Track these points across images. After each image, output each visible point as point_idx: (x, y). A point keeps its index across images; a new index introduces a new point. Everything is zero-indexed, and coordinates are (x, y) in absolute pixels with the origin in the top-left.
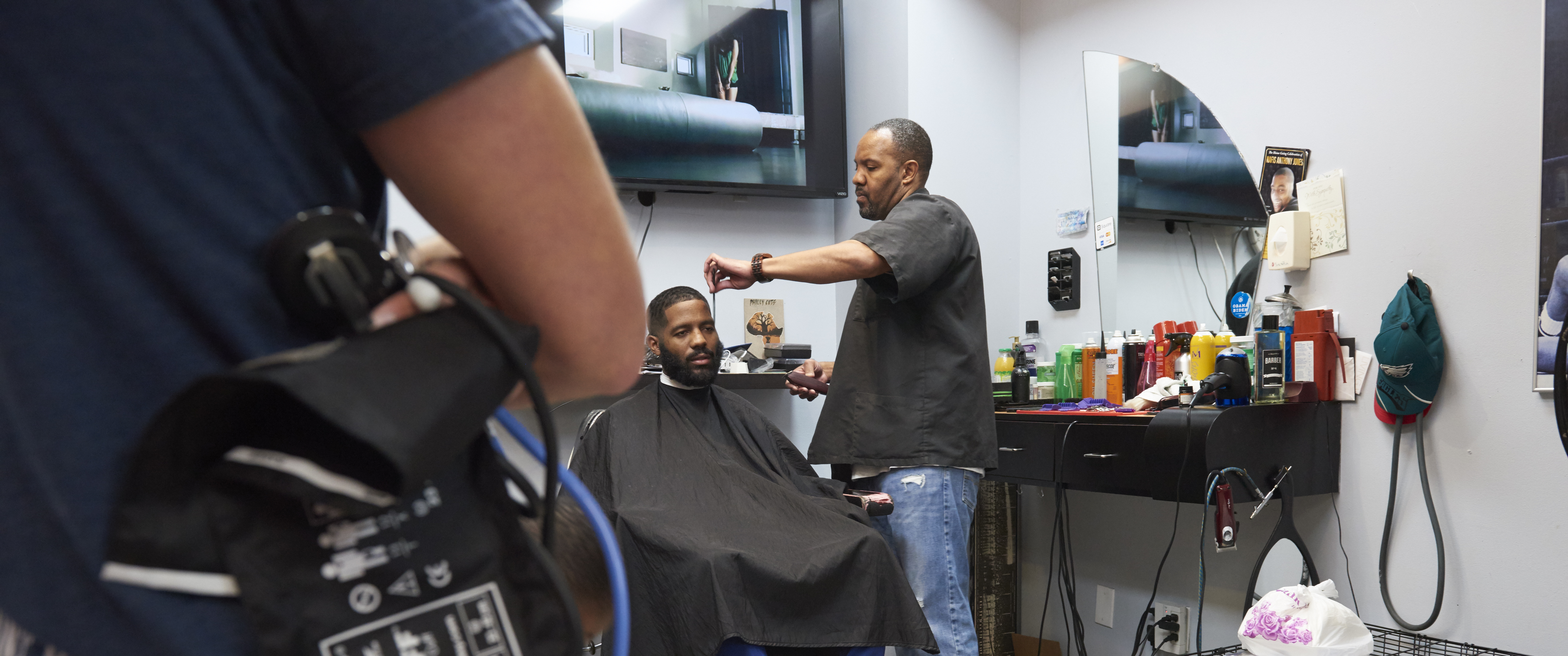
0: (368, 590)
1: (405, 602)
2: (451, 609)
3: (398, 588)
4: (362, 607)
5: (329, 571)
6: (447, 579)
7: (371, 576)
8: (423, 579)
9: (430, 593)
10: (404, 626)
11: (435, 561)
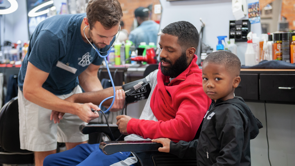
0: (142, 96)
1: (139, 95)
2: (135, 94)
3: (139, 96)
4: (143, 95)
5: (145, 97)
6: (135, 96)
7: (142, 97)
8: (137, 97)
9: (137, 95)
10: (139, 93)
11: (136, 98)
